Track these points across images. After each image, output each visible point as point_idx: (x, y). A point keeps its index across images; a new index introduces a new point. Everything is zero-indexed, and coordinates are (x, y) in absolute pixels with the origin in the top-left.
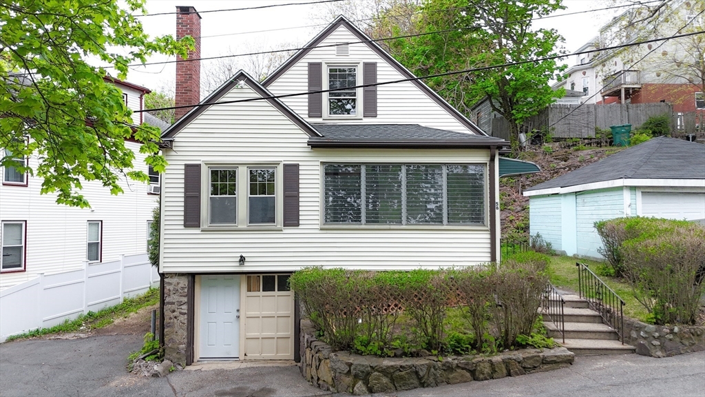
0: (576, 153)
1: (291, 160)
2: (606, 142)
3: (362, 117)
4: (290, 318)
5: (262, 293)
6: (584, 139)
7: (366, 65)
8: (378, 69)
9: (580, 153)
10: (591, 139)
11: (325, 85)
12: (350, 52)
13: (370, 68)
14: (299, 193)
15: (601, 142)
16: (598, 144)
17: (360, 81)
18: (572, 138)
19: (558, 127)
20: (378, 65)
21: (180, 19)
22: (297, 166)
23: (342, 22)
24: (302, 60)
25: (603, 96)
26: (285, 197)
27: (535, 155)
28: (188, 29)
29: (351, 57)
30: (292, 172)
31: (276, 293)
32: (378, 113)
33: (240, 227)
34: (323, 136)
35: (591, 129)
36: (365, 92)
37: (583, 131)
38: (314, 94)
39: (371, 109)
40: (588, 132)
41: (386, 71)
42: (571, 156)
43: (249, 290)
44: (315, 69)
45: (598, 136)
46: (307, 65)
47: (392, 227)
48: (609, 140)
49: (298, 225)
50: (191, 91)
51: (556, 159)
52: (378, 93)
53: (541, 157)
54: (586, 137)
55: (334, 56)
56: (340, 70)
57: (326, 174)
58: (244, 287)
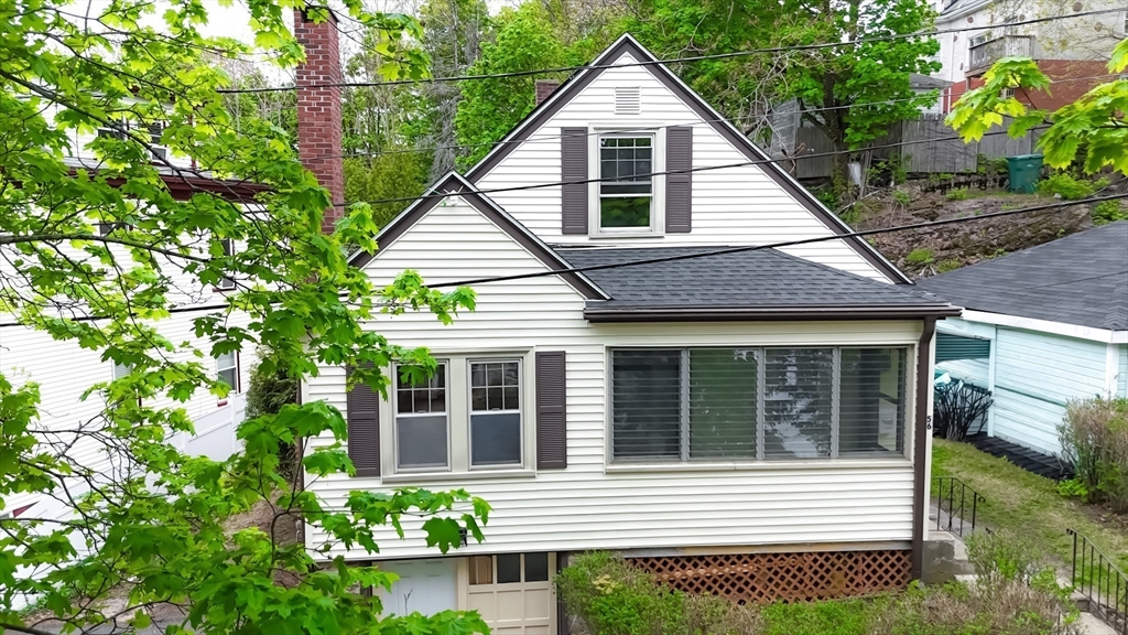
0: (950, 206)
1: (549, 345)
2: (995, 180)
3: (663, 233)
4: (549, 628)
5: (496, 586)
6: (958, 174)
7: (671, 131)
8: (695, 139)
9: (957, 206)
10: (970, 175)
11: (594, 170)
12: (642, 107)
13: (680, 139)
14: (565, 405)
15: (986, 181)
16: (981, 184)
17: (659, 161)
18: (938, 174)
19: (915, 153)
20: (695, 132)
21: (302, 31)
22: (562, 355)
23: (627, 45)
24: (549, 123)
25: (969, 78)
26: (540, 414)
27: (881, 207)
28: (320, 52)
29: (643, 115)
30: (552, 367)
31: (523, 585)
32: (693, 224)
33: (455, 473)
34: (612, 299)
35: (971, 156)
36: (669, 184)
37: (957, 160)
38: (573, 185)
39: (680, 218)
40: (965, 163)
41: (709, 145)
42: (941, 211)
43: (473, 582)
44: (574, 140)
45: (982, 169)
46: (559, 132)
47: (739, 465)
48: (998, 177)
49: (564, 466)
50: (331, 178)
51: (916, 215)
52: (694, 186)
53: (890, 210)
54: (962, 170)
55: (612, 115)
56: (622, 142)
57: (616, 368)
58: (464, 577)
